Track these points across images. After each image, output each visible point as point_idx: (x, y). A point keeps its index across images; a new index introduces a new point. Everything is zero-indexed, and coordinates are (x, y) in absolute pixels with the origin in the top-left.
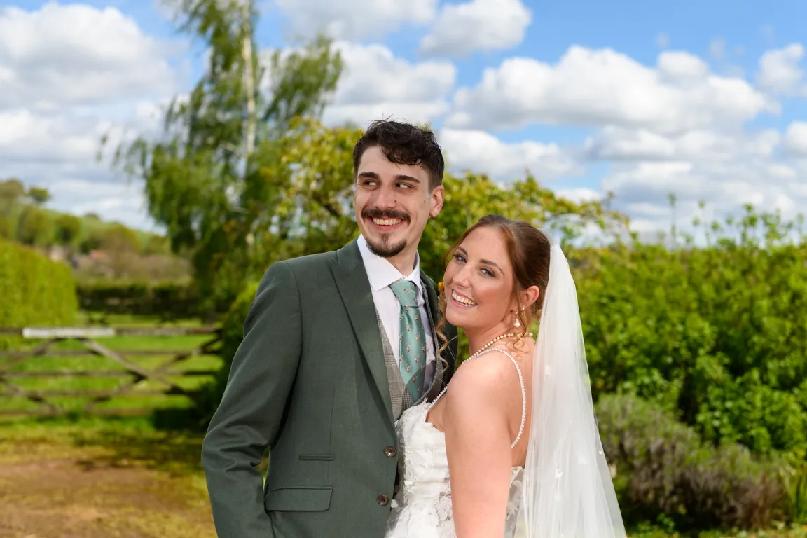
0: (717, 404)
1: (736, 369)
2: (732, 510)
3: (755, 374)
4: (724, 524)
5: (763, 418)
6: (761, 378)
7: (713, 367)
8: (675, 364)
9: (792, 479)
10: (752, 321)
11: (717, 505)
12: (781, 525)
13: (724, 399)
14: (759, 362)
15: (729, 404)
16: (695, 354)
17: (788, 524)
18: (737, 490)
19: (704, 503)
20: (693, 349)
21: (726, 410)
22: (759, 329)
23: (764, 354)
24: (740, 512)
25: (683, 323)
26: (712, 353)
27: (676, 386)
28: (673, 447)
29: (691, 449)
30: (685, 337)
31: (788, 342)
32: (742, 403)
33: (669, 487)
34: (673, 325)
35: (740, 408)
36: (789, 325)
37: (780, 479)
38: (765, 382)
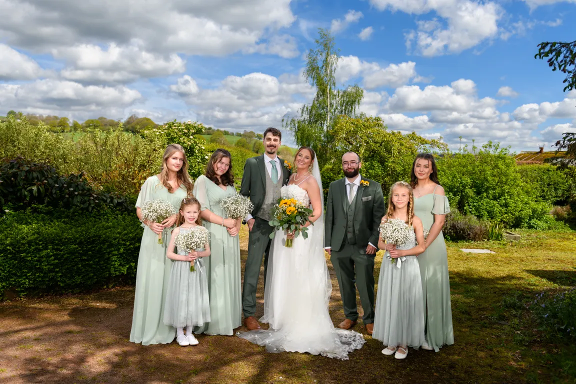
0: (472, 204)
1: (478, 193)
2: (469, 234)
3: (485, 194)
4: (467, 239)
5: (486, 209)
6: (487, 196)
7: (470, 192)
8: (457, 191)
9: (490, 226)
10: (485, 178)
11: (464, 233)
12: (486, 240)
13: (474, 203)
14: (486, 191)
15: (475, 204)
16: (465, 188)
17: (488, 240)
18: (470, 228)
19: (460, 232)
20: (464, 187)
21: (474, 206)
22: (487, 180)
23: (488, 188)
24: (471, 235)
25: (461, 178)
26: (471, 188)
27: (458, 198)
28: (451, 215)
29: (457, 216)
30: (461, 183)
31: (497, 185)
32: (480, 203)
33: (449, 227)
34: (457, 179)
35: (479, 205)
36: (497, 179)
37: (486, 226)
38: (488, 197)
